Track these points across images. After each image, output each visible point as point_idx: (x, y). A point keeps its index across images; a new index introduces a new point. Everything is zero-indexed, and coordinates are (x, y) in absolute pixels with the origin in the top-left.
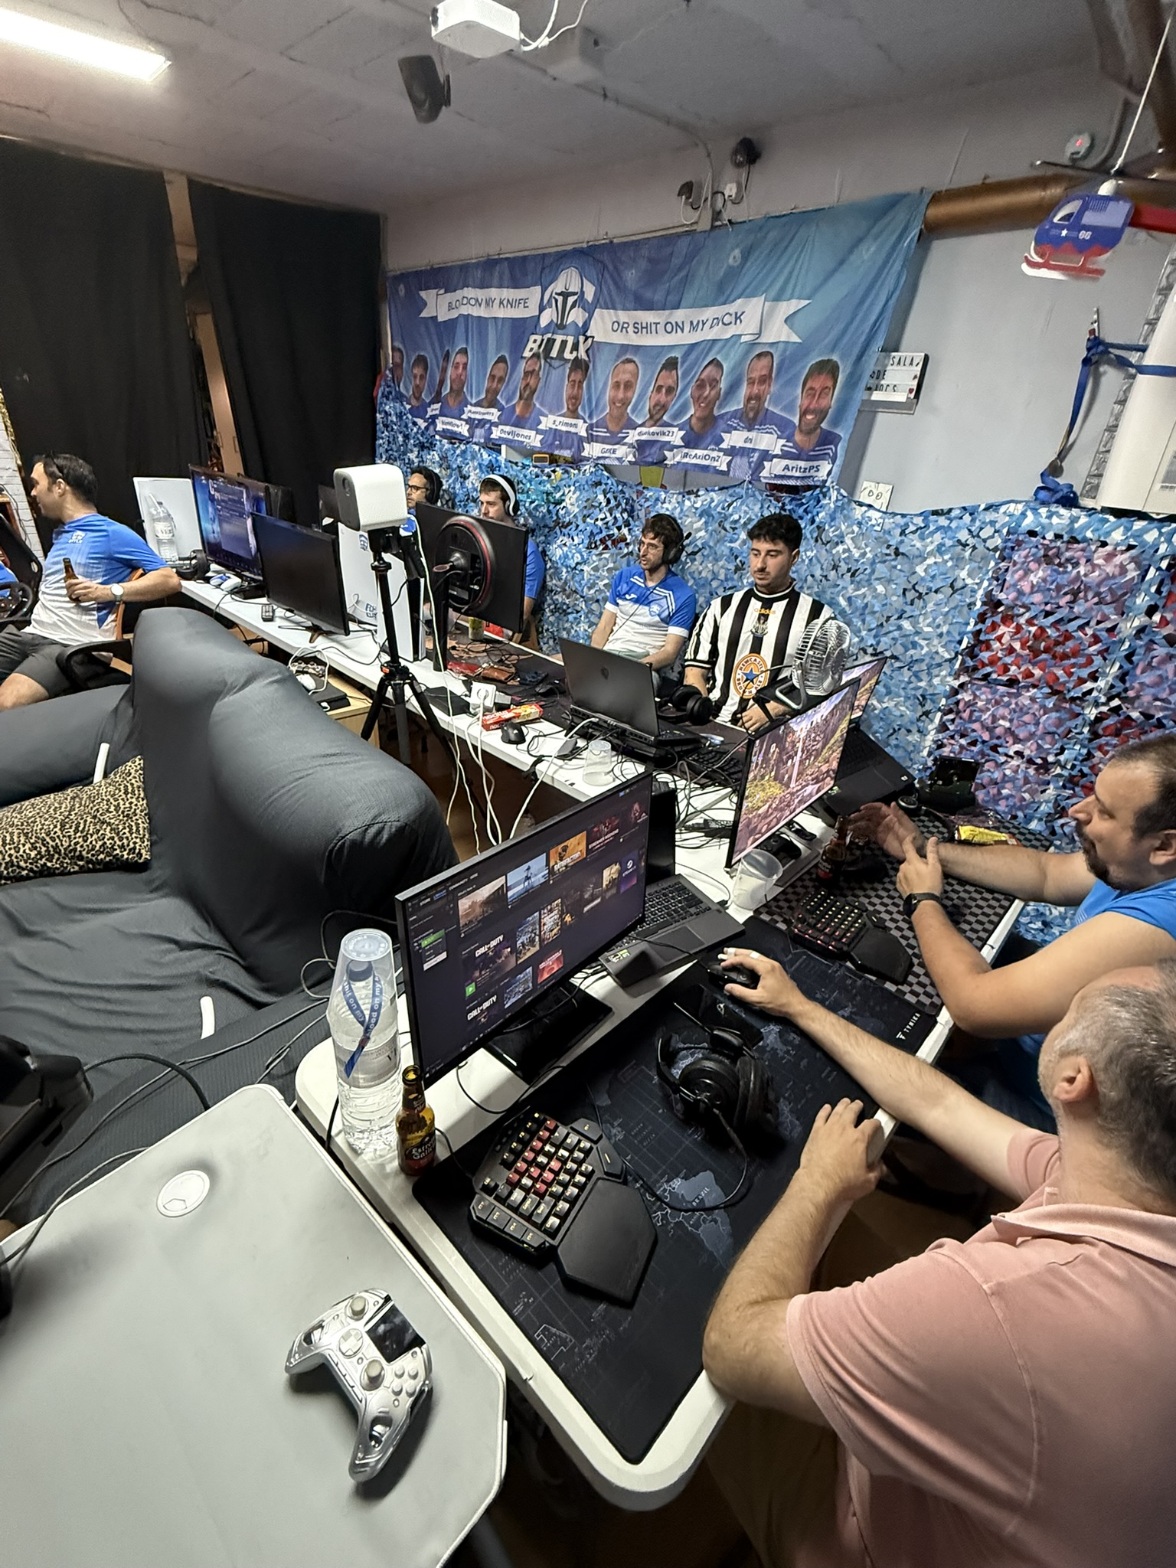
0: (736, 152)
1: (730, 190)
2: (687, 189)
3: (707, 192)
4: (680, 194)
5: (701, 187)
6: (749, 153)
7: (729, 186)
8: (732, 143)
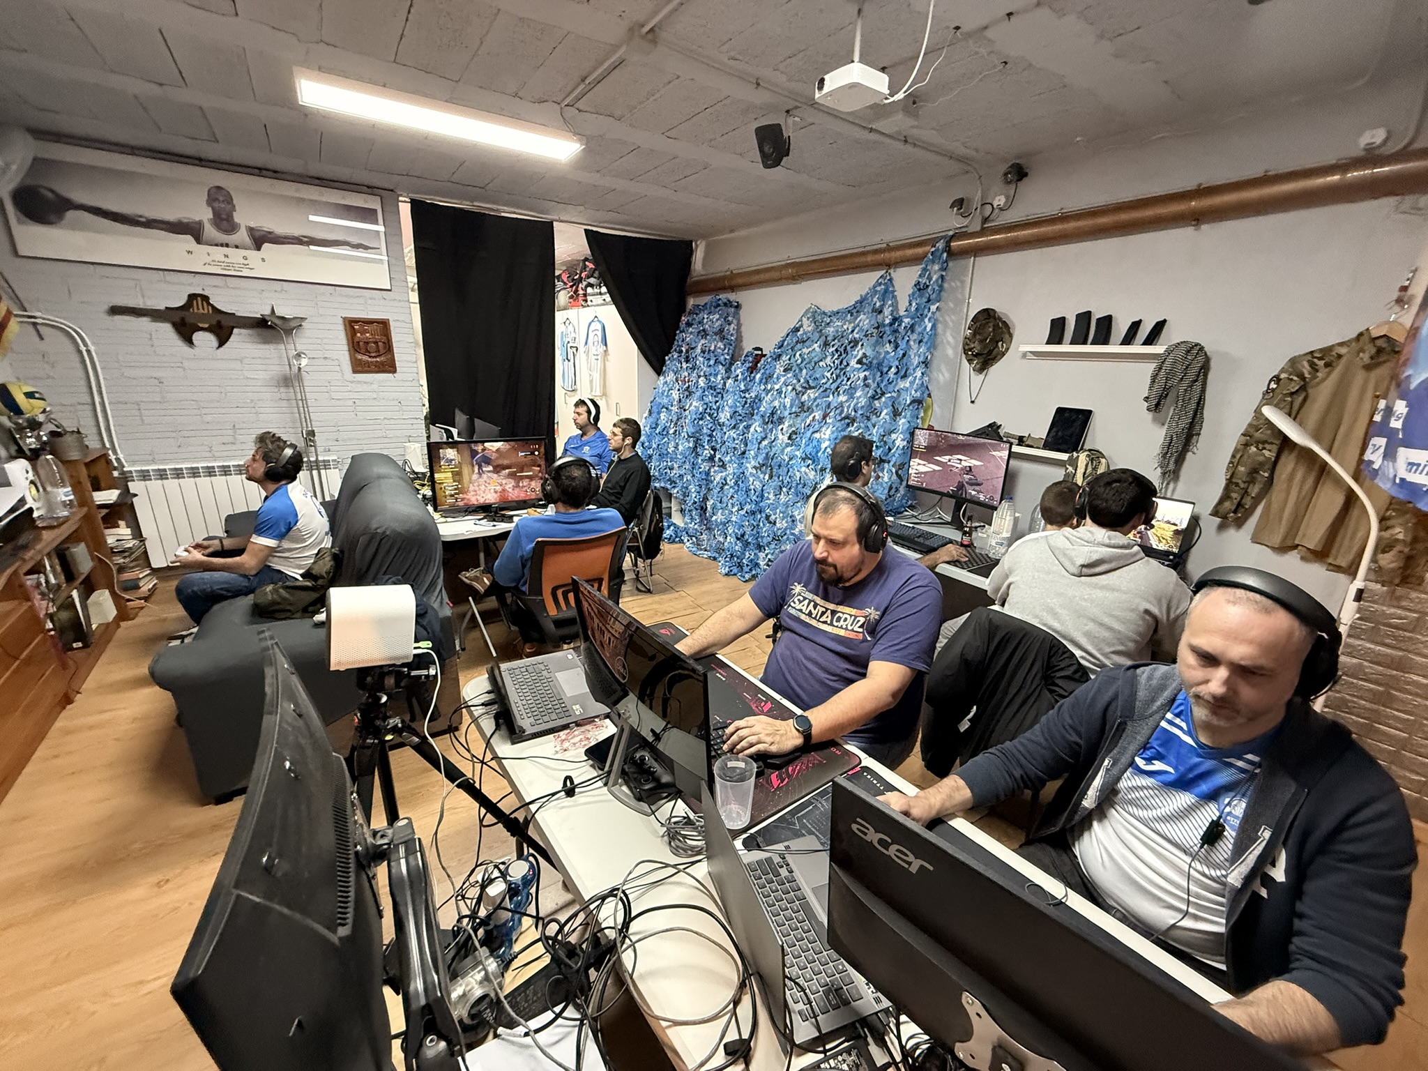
0: (1006, 174)
1: (1000, 201)
2: (959, 203)
3: (977, 202)
4: (952, 206)
5: (969, 200)
6: (1018, 173)
7: (998, 198)
8: (1004, 167)
